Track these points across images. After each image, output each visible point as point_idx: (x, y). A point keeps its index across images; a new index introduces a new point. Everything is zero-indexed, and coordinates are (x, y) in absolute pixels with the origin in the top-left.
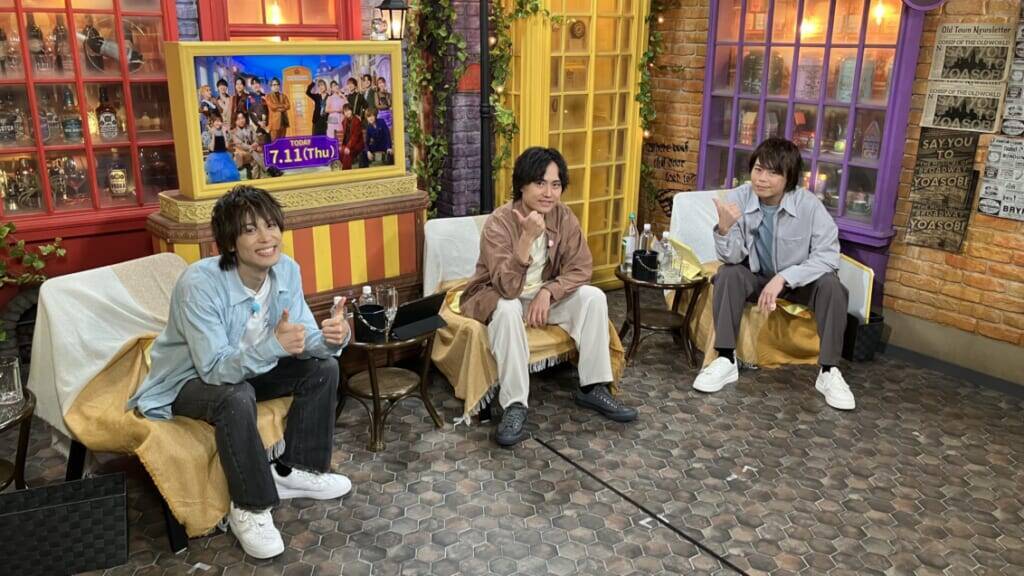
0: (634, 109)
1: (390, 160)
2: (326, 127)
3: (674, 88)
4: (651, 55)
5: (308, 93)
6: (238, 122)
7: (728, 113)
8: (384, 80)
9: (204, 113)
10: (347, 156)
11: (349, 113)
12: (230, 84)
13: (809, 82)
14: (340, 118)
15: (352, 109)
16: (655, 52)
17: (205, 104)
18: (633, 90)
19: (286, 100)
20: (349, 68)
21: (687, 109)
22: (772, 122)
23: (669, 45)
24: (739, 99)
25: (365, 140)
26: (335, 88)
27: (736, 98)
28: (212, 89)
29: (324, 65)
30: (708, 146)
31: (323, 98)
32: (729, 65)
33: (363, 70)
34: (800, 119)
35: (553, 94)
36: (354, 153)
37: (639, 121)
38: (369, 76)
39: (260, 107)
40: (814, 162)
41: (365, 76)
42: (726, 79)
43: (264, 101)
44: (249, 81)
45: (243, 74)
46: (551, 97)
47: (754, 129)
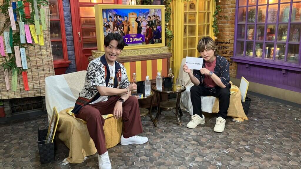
0: (211, 30)
1: (160, 42)
2: (141, 31)
3: (224, 23)
4: (217, 12)
5: (136, 21)
6: (115, 29)
7: (243, 31)
8: (158, 16)
9: (105, 26)
10: (147, 40)
11: (148, 27)
12: (113, 18)
13: (272, 17)
14: (145, 28)
15: (149, 26)
16: (218, 11)
17: (105, 24)
18: (211, 23)
19: (129, 23)
20: (148, 13)
21: (229, 30)
22: (259, 32)
23: (223, 10)
24: (247, 24)
25: (153, 35)
26: (144, 19)
27: (246, 25)
28: (108, 19)
29: (141, 12)
30: (237, 41)
31: (140, 22)
32: (243, 14)
33: (153, 14)
34: (268, 31)
35: (185, 25)
36: (149, 40)
37: (213, 34)
38: (154, 15)
39: (121, 25)
40: (275, 43)
41: (153, 15)
42: (242, 19)
43: (123, 23)
44: (118, 17)
45: (116, 15)
46: (184, 25)
47: (253, 34)
